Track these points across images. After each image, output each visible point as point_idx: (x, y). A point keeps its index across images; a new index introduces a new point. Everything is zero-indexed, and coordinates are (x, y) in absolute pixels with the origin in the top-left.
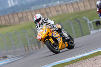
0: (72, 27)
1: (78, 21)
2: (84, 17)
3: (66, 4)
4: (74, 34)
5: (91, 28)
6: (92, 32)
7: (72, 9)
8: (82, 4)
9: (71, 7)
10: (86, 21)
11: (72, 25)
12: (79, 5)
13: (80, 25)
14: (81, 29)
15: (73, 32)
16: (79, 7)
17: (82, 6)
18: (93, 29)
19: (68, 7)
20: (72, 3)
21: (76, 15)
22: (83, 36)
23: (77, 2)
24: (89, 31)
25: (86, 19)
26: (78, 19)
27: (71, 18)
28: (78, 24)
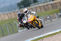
0: (7, 28)
1: (11, 24)
2: (14, 22)
3: (4, 14)
4: (9, 32)
5: (19, 28)
6: (19, 31)
7: (7, 17)
8: (13, 14)
9: (7, 16)
10: (16, 24)
11: (7, 27)
12: (12, 15)
13: (12, 26)
14: (13, 29)
15: (8, 31)
16: (11, 16)
17: (13, 15)
18: (20, 29)
19: (5, 16)
20: (7, 14)
21: (10, 21)
22: (14, 33)
23: (10, 13)
24: (17, 30)
25: (16, 23)
26: (11, 23)
27: (7, 23)
28: (11, 26)
